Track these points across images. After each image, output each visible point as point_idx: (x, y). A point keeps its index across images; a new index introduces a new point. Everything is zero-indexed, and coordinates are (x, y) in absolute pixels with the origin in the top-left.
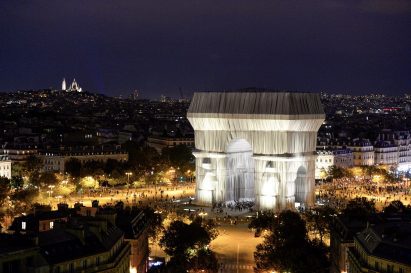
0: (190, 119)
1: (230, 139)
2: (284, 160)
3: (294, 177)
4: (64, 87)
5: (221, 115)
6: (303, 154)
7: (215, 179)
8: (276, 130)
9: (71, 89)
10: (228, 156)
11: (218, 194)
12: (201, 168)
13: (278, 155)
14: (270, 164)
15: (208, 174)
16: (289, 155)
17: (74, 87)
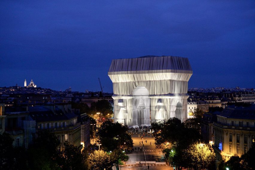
0: (110, 76)
1: (135, 87)
2: (168, 97)
3: (175, 109)
4: (25, 85)
5: (129, 72)
6: (180, 95)
7: (126, 112)
8: (163, 79)
9: (30, 86)
10: (134, 97)
11: (128, 121)
12: (118, 106)
13: (165, 95)
14: (160, 100)
15: (122, 109)
16: (171, 95)
17: (32, 84)
